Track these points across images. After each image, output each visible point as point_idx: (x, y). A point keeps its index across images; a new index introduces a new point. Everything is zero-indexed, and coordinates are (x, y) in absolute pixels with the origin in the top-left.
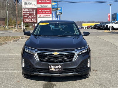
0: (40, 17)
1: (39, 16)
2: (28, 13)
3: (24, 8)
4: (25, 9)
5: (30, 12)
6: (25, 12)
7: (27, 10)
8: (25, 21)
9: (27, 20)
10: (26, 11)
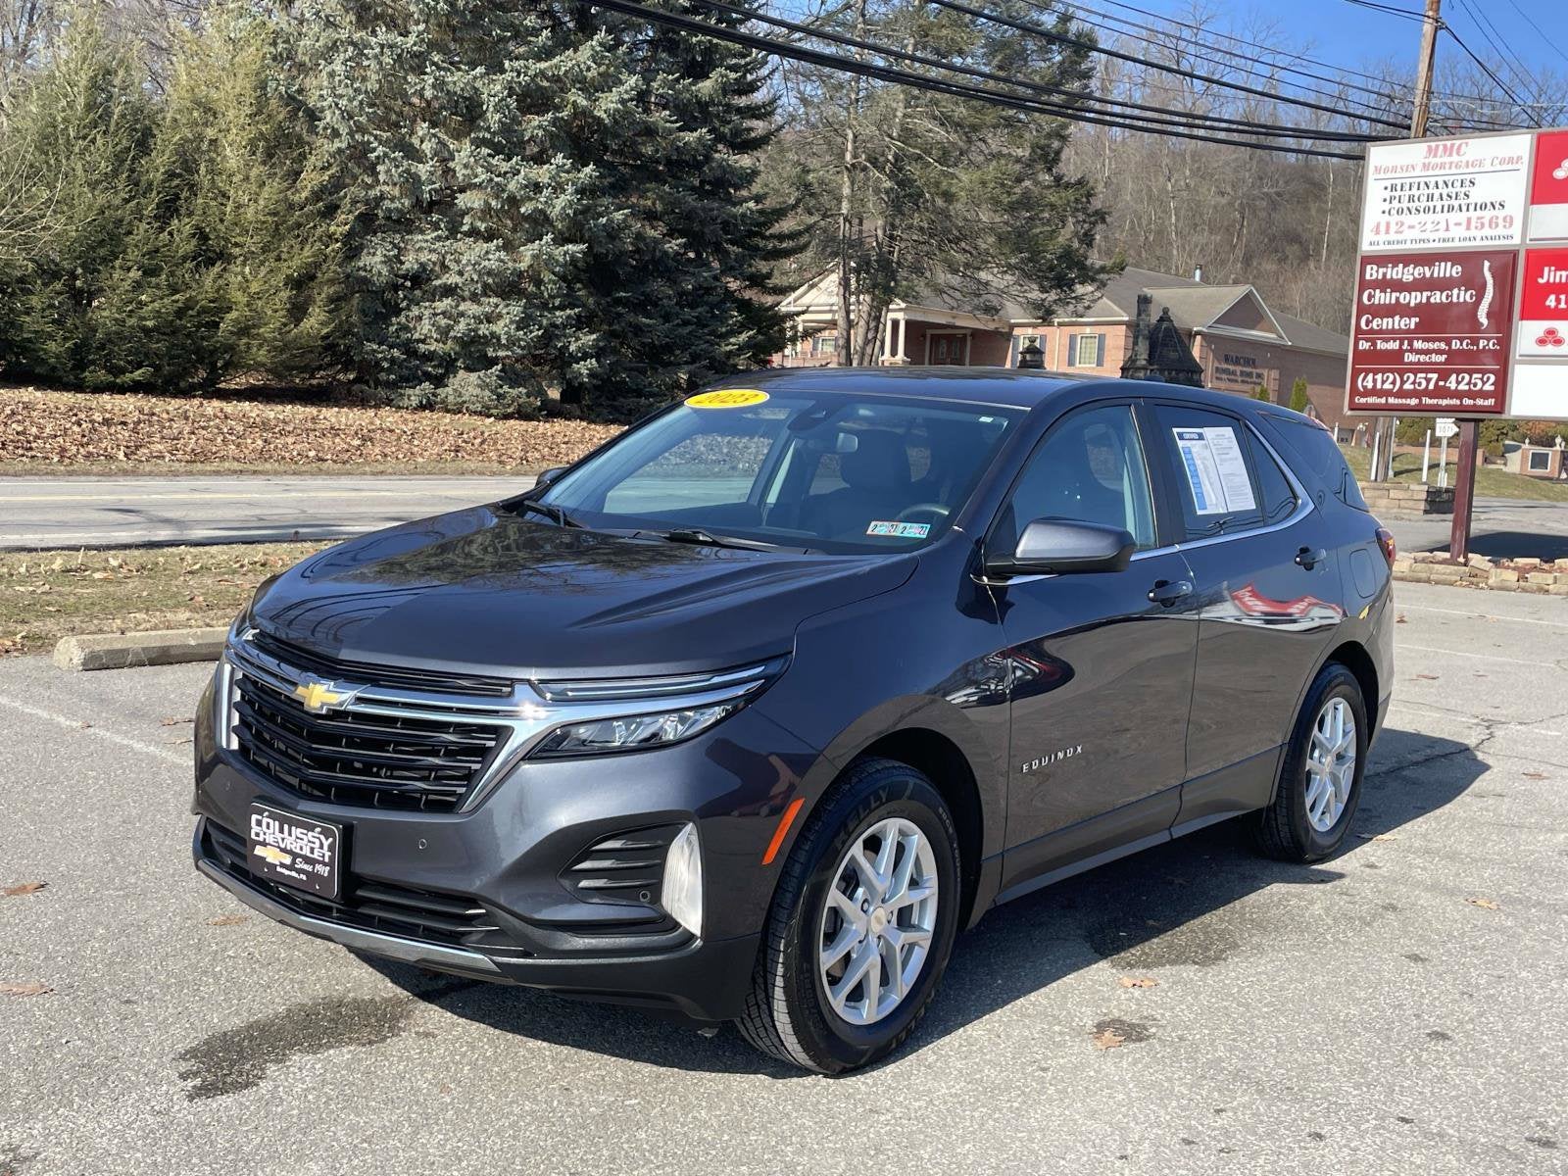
0: (1550, 349)
1: (1542, 342)
2: (1414, 299)
3: (1382, 248)
4: (1382, 260)
5: (1438, 297)
6: (1381, 298)
7: (1407, 274)
8: (1367, 393)
9: (1387, 381)
10: (1399, 286)
